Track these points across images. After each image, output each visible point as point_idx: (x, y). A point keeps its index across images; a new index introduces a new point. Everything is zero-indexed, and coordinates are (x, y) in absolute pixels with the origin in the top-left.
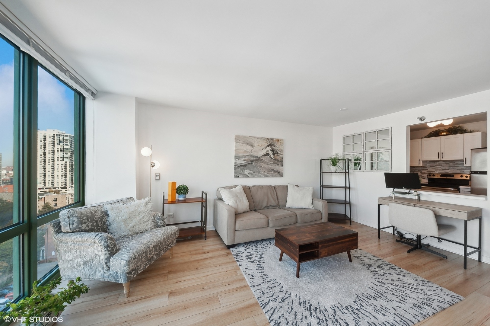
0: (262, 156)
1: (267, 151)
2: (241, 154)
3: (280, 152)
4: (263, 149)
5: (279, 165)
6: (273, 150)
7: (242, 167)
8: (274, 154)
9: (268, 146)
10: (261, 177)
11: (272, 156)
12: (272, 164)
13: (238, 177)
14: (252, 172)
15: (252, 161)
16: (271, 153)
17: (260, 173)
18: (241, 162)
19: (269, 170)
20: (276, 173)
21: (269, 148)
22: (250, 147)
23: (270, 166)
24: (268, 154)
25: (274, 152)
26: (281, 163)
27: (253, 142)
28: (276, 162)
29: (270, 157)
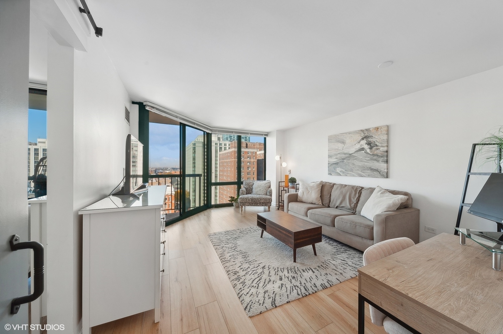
0: (355, 152)
1: (361, 145)
2: (334, 153)
4: (356, 144)
5: (380, 162)
6: (369, 144)
7: (334, 165)
8: (371, 148)
9: (363, 139)
10: (354, 176)
11: (368, 151)
12: (369, 160)
13: (331, 175)
14: (344, 170)
15: (344, 159)
16: (366, 147)
17: (353, 172)
18: (334, 160)
19: (364, 169)
20: (375, 173)
21: (364, 142)
22: (341, 144)
23: (366, 164)
24: (362, 149)
25: (371, 146)
26: (383, 158)
27: (345, 139)
28: (375, 157)
29: (366, 153)
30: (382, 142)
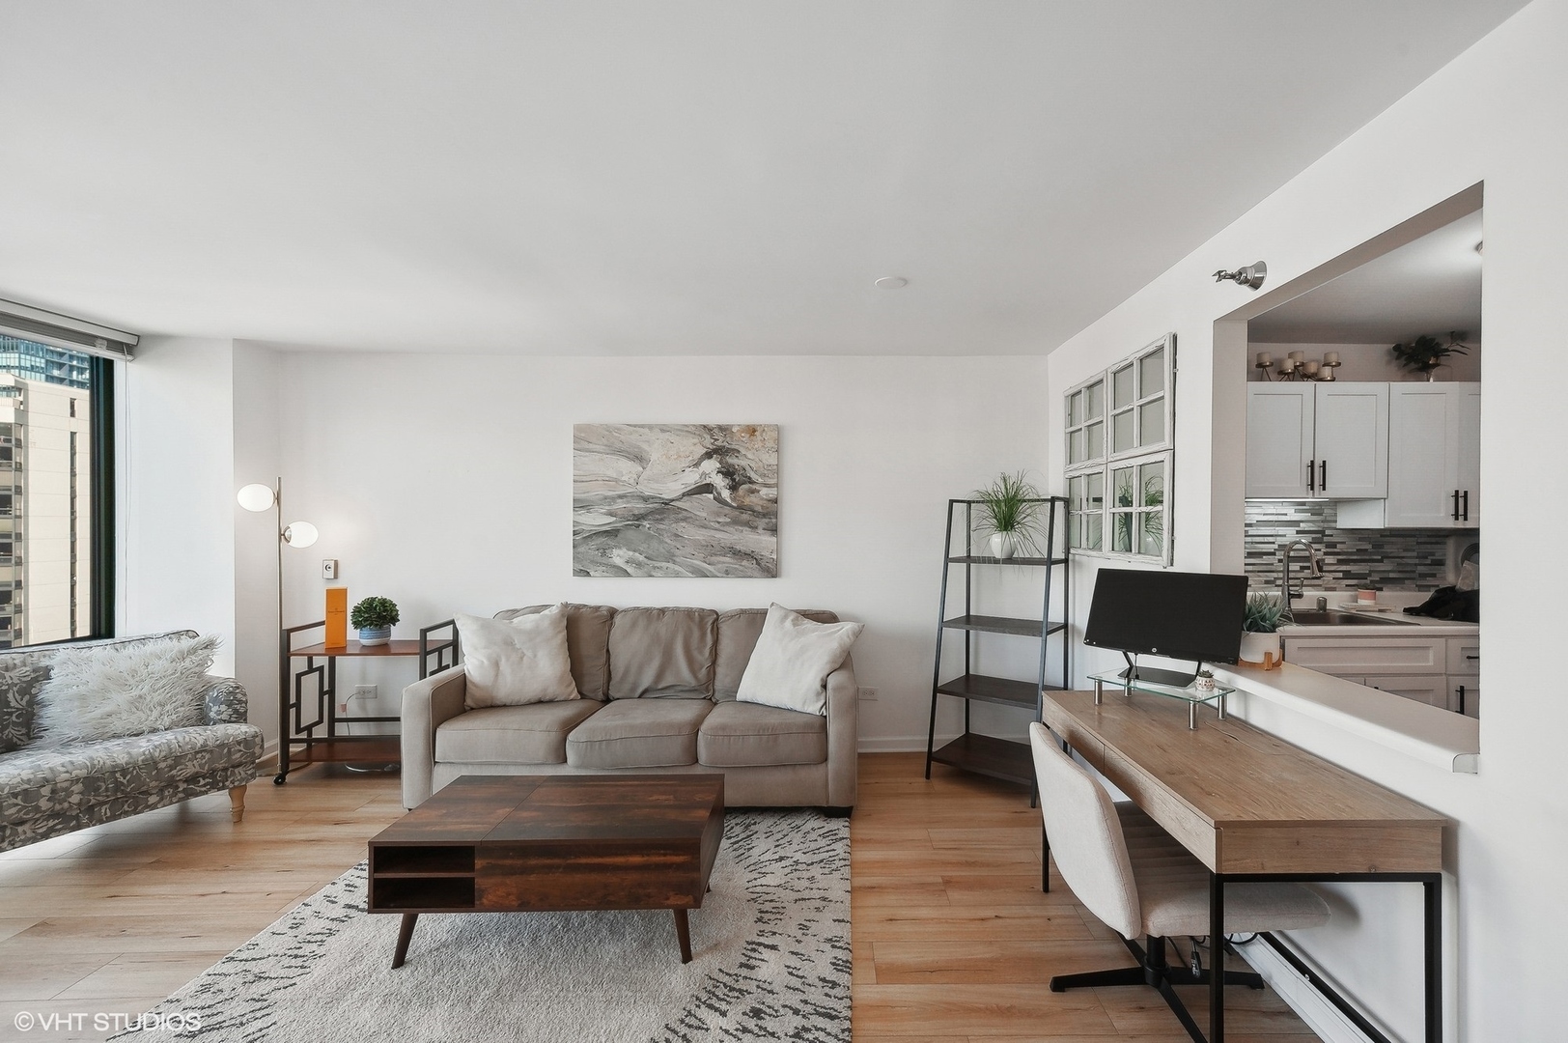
0: (684, 495)
1: (704, 475)
2: (598, 491)
3: (764, 476)
4: (687, 470)
5: (760, 531)
6: (728, 472)
7: (602, 539)
8: (733, 488)
9: (709, 455)
10: (677, 575)
11: (726, 494)
12: (727, 524)
13: (588, 574)
14: (641, 558)
15: (640, 517)
16: (719, 482)
17: (674, 562)
18: (597, 520)
19: (711, 550)
20: (744, 563)
21: (711, 466)
22: (630, 463)
23: (719, 535)
24: (707, 488)
25: (733, 480)
26: (767, 520)
27: (645, 446)
28: (745, 517)
29: (719, 499)
30: (766, 472)
